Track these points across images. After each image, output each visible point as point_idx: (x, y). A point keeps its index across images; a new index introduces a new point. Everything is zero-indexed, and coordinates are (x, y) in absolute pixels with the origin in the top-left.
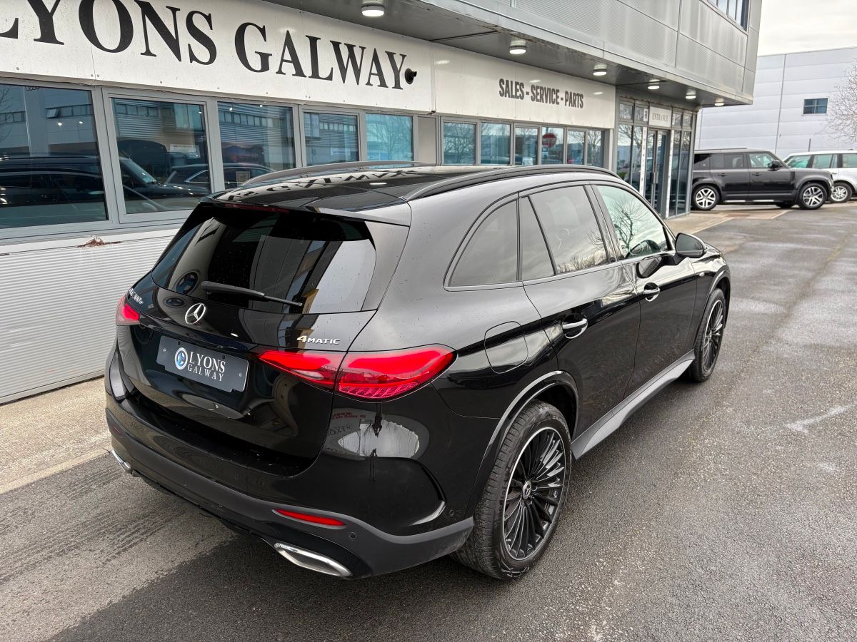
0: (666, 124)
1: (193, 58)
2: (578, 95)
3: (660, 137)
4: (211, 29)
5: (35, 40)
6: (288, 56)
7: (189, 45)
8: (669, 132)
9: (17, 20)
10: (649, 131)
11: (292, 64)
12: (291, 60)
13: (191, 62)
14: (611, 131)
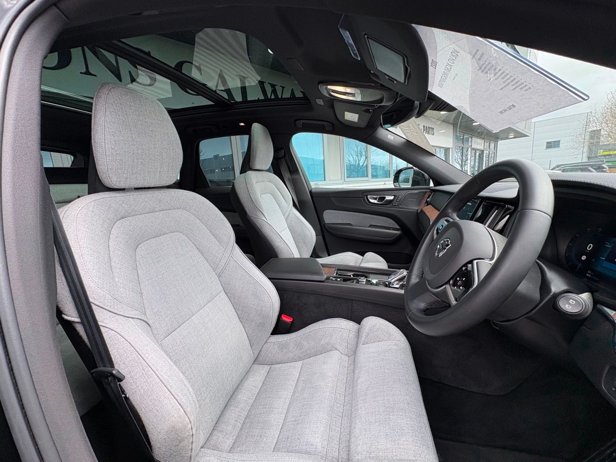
0: (481, 148)
1: (133, 79)
2: (431, 128)
3: (477, 154)
7: (130, 72)
8: (483, 151)
10: (472, 151)
13: (131, 83)
14: (451, 149)
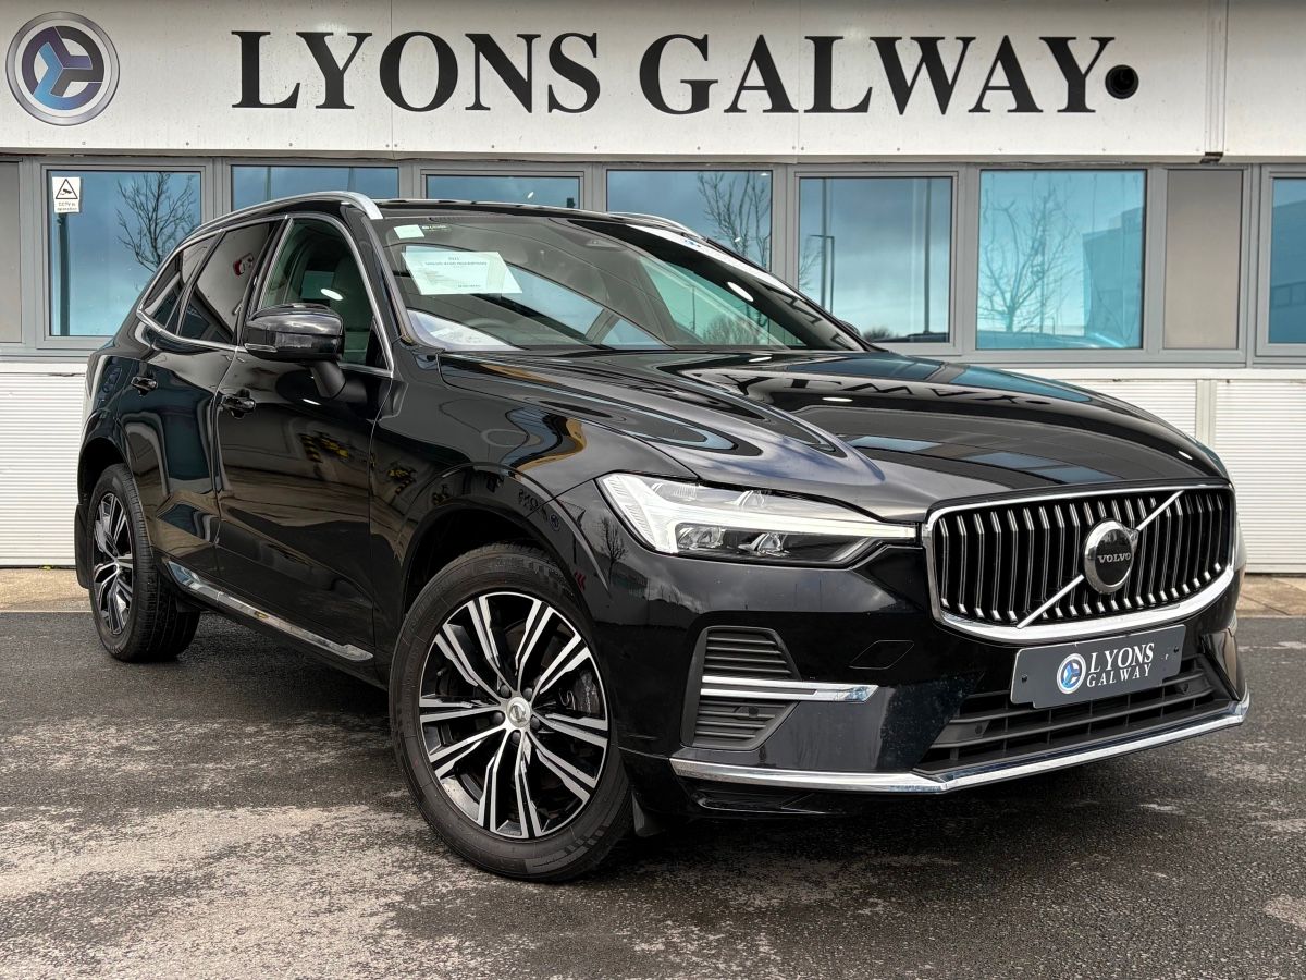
1: (553, 104)
4: (595, 56)
5: (317, 107)
6: (755, 78)
7: (550, 87)
9: (298, 85)
11: (765, 93)
12: (762, 84)
13: (550, 111)
